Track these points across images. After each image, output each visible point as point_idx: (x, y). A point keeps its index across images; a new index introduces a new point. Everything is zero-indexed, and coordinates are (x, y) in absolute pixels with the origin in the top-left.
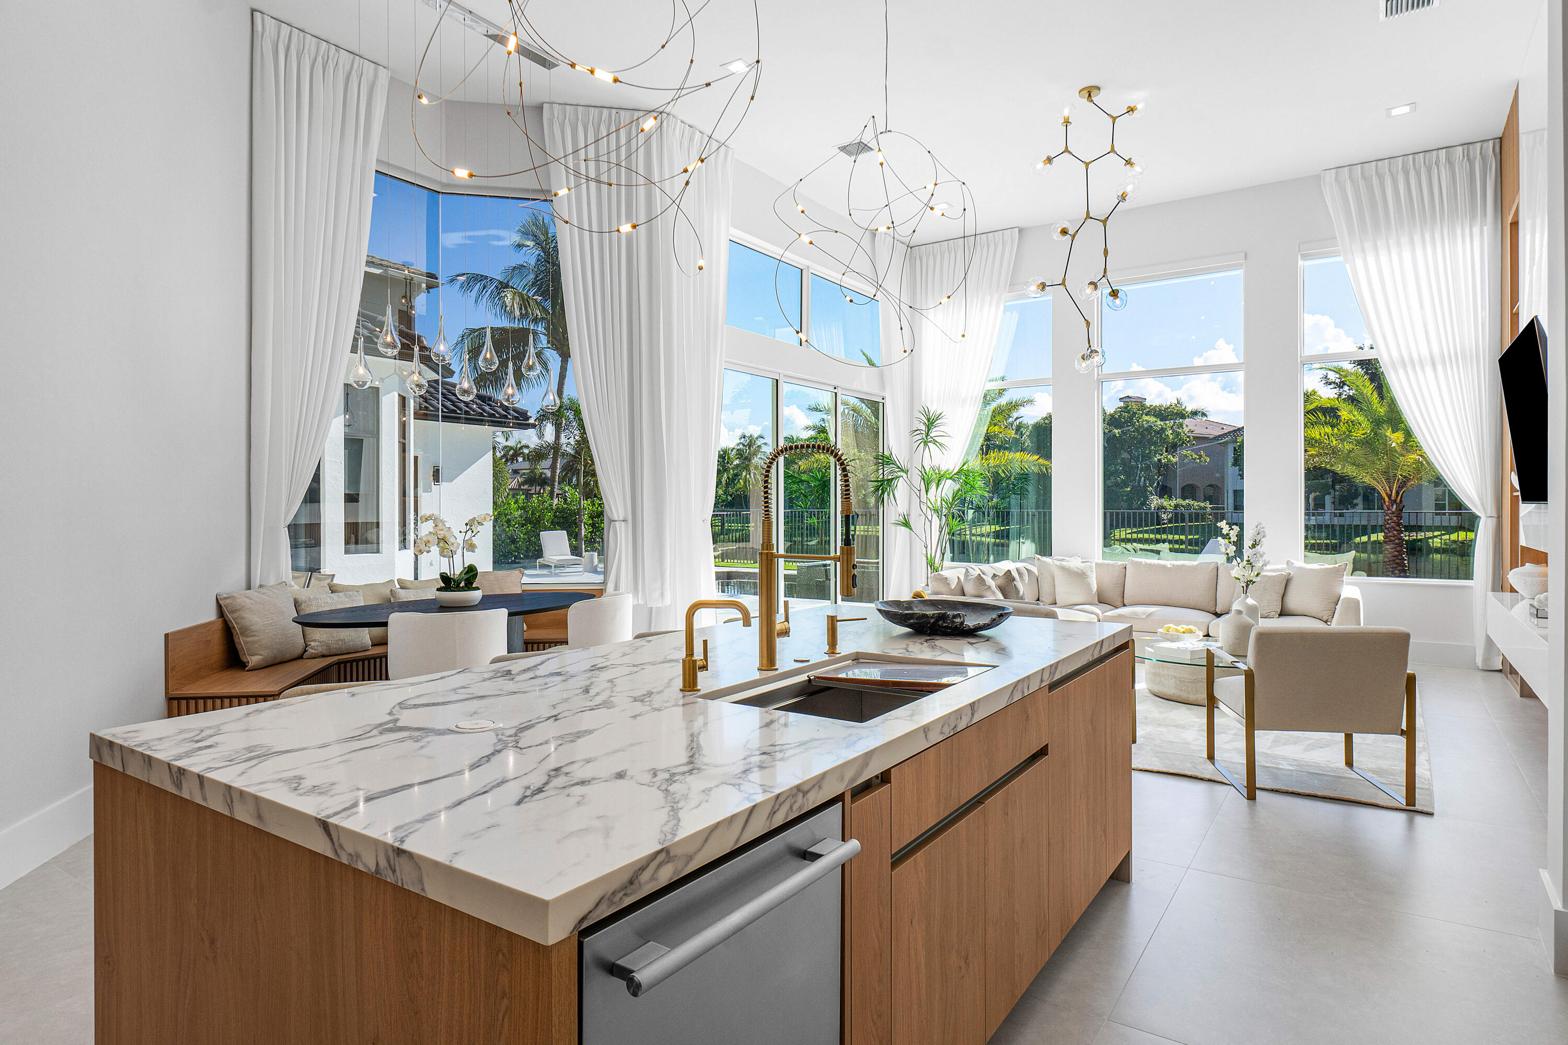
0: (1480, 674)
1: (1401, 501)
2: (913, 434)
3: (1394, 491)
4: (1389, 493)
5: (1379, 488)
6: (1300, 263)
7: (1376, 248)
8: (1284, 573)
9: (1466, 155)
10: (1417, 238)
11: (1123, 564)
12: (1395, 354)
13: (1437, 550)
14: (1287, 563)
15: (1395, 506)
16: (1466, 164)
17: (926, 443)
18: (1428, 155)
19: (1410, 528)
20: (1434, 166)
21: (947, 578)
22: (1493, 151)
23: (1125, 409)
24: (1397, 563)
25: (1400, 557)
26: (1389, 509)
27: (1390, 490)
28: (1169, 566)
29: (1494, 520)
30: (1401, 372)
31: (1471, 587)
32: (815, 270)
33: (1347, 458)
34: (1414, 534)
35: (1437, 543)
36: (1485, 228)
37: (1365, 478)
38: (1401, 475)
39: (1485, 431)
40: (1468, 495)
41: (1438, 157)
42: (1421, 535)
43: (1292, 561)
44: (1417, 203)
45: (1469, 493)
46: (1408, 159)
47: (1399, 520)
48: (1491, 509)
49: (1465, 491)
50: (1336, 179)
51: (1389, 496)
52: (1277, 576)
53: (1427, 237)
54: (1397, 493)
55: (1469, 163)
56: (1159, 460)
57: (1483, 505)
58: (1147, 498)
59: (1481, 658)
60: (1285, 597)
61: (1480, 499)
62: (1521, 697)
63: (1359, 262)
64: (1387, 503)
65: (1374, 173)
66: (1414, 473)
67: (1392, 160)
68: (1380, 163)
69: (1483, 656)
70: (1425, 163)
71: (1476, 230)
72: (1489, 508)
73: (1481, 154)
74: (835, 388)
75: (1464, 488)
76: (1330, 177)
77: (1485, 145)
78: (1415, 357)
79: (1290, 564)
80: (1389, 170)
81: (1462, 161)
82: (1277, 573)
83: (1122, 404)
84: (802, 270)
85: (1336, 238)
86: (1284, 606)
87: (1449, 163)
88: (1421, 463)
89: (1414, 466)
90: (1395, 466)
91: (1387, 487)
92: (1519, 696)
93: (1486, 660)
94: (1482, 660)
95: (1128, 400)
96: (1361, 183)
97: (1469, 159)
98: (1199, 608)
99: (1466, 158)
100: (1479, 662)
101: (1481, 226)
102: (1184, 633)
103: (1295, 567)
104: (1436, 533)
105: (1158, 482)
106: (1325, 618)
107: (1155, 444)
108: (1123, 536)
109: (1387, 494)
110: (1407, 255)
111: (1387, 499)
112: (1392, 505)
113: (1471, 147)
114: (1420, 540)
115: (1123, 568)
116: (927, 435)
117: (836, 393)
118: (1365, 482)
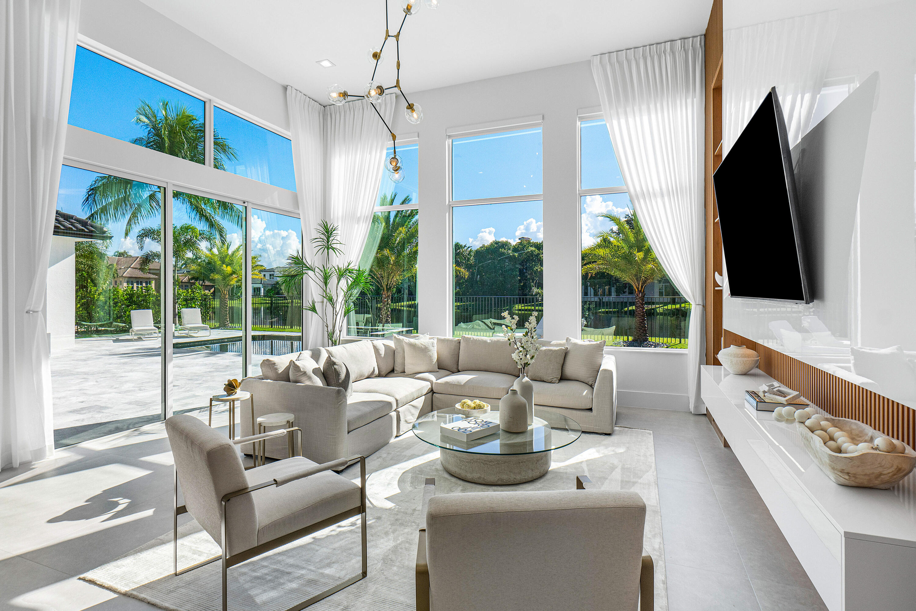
0: (692, 418)
1: (644, 291)
2: (313, 242)
3: (640, 286)
4: (638, 287)
5: (633, 284)
6: (578, 123)
7: (626, 113)
8: (563, 348)
9: (682, 47)
10: (652, 106)
11: (458, 340)
12: (638, 189)
13: (661, 314)
14: (567, 340)
15: (640, 294)
16: (683, 53)
17: (328, 249)
18: (659, 46)
19: (648, 303)
20: (663, 54)
21: (275, 364)
22: (700, 44)
23: (521, 243)
24: (642, 326)
25: (643, 323)
26: (638, 296)
27: (638, 285)
28: (489, 341)
29: (701, 307)
30: (642, 201)
31: (686, 354)
32: (217, 103)
33: (616, 266)
34: (650, 306)
35: (661, 310)
36: (695, 99)
37: (626, 278)
38: (644, 277)
39: (695, 243)
40: (684, 289)
41: (665, 47)
42: (653, 307)
43: (570, 338)
44: (652, 81)
45: (685, 288)
46: (646, 49)
47: (643, 302)
48: (699, 300)
49: (683, 287)
50: (601, 62)
51: (638, 289)
52: (558, 350)
53: (658, 105)
54: (642, 287)
55: (685, 52)
56: (537, 270)
57: (693, 296)
58: (531, 289)
59: (693, 406)
60: (564, 366)
61: (692, 292)
62: (724, 447)
63: (615, 122)
64: (637, 293)
65: (625, 58)
66: (650, 275)
67: (636, 49)
68: (628, 51)
69: (694, 404)
70: (657, 52)
71: (689, 101)
72: (698, 299)
73: (692, 46)
74: (244, 203)
75: (682, 284)
76: (597, 60)
77: (695, 39)
78: (651, 190)
79: (568, 340)
80: (634, 56)
81: (680, 50)
82: (558, 348)
83: (520, 241)
84: (205, 102)
85: (601, 105)
86: (563, 373)
87: (672, 52)
88: (654, 270)
89: (650, 272)
90: (641, 271)
91: (637, 284)
92: (723, 446)
93: (696, 407)
94: (694, 407)
95: (523, 239)
96: (617, 66)
97: (684, 49)
98: (508, 373)
99: (683, 49)
100: (692, 407)
101: (692, 98)
102: (474, 408)
103: (571, 343)
104: (661, 305)
105: (536, 281)
106: (590, 383)
107: (534, 261)
108: (520, 308)
109: (637, 287)
110: (645, 118)
111: (636, 290)
112: (639, 294)
113: (686, 40)
114: (653, 309)
115: (458, 343)
116: (328, 242)
117: (246, 207)
118: (625, 280)
